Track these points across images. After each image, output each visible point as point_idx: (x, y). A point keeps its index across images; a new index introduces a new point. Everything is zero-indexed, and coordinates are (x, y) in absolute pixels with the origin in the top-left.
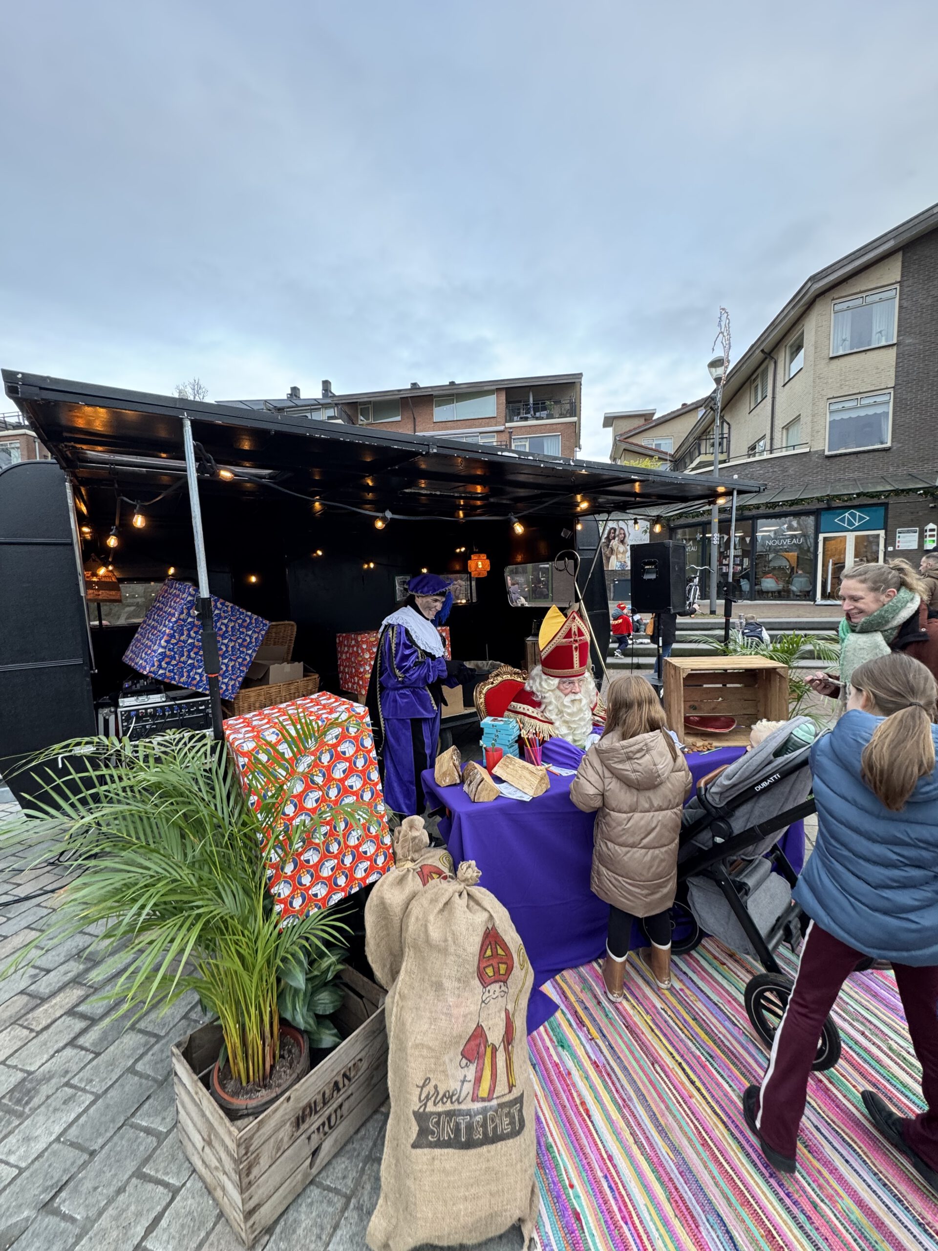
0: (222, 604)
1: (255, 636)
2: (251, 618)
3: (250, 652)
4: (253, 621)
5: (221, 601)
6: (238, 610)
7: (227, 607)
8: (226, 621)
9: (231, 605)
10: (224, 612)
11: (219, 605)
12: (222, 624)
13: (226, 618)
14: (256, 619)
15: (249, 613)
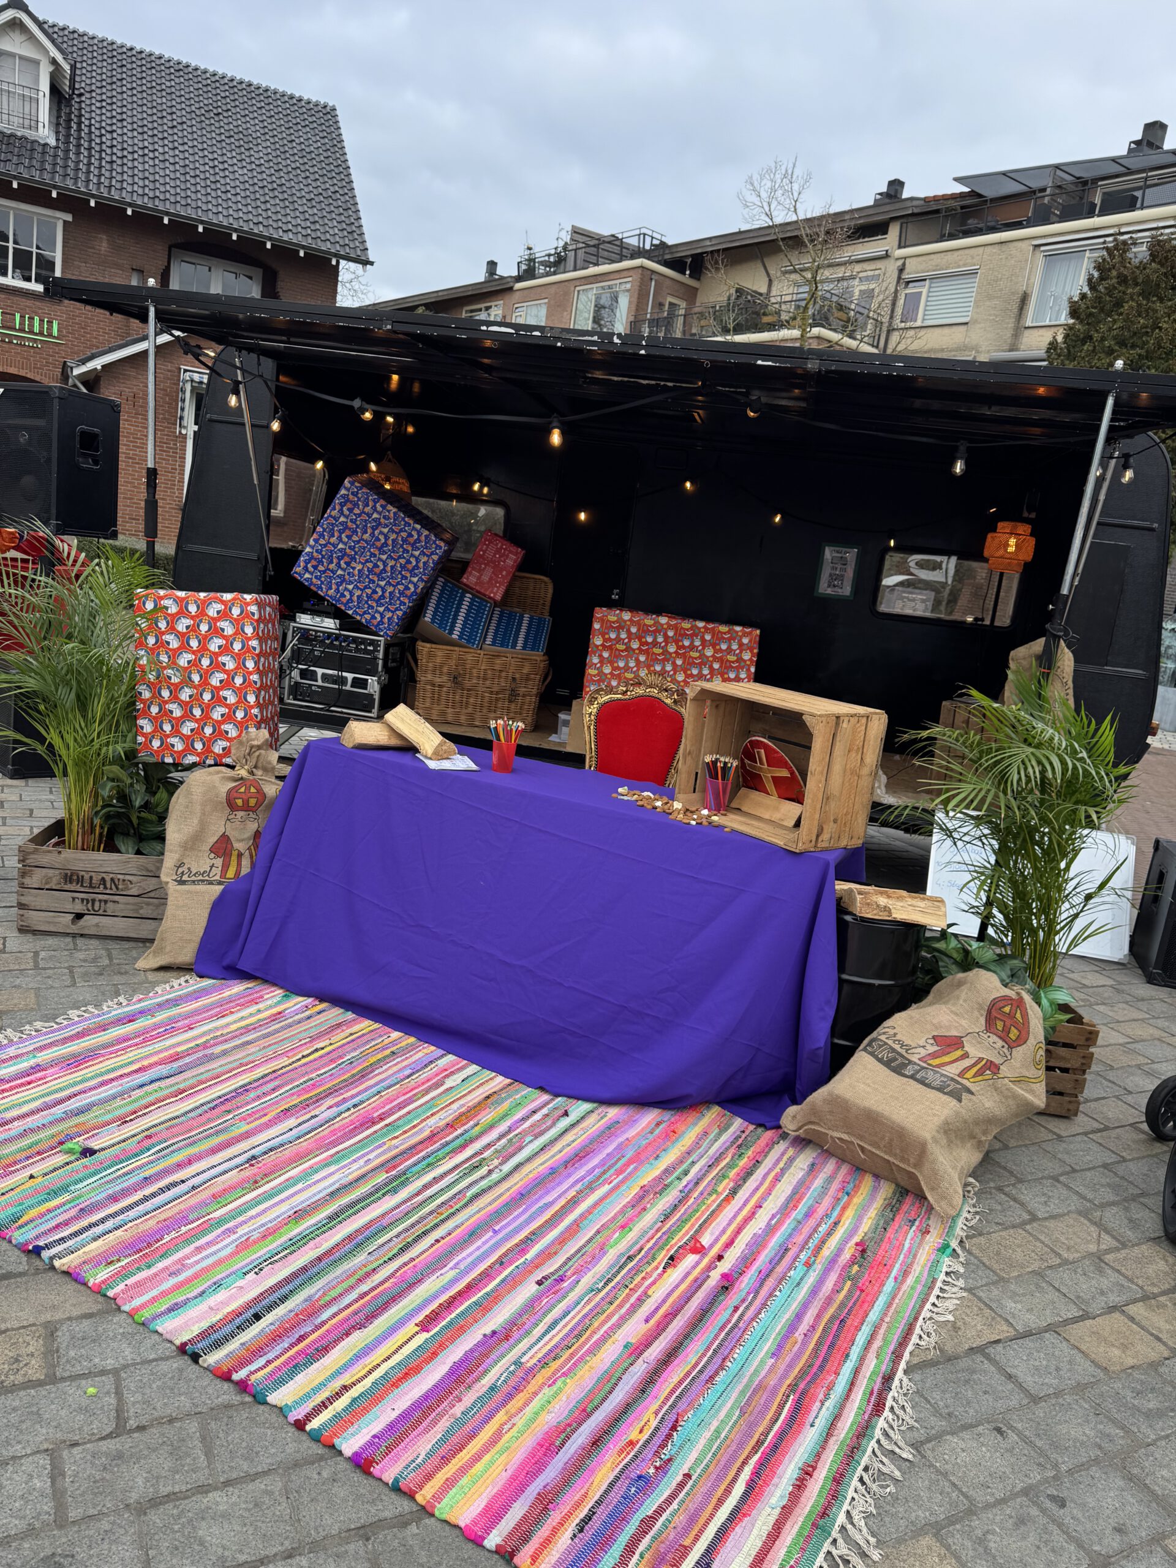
0: (384, 507)
1: (424, 559)
2: (419, 534)
3: (415, 579)
4: (423, 538)
5: (382, 502)
6: (403, 519)
7: (389, 511)
8: (386, 530)
9: (394, 510)
10: (384, 517)
11: (379, 508)
12: (381, 533)
13: (386, 526)
14: (426, 537)
15: (418, 527)
